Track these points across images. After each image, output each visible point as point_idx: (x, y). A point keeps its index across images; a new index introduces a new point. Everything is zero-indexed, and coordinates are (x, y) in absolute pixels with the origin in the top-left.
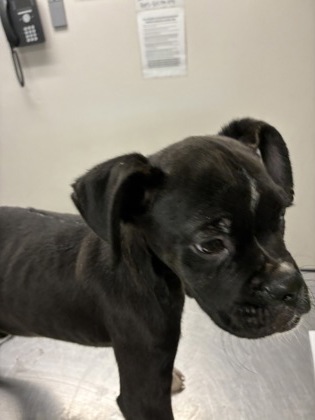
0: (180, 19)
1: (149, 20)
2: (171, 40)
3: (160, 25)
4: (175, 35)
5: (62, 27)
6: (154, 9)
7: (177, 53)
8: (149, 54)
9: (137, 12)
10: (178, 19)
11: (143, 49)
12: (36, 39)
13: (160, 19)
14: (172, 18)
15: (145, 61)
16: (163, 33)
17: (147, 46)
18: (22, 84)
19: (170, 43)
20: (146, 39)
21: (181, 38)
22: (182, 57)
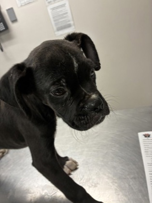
0: (67, 5)
1: (53, 9)
2: (65, 16)
3: (59, 10)
4: (67, 13)
5: (15, 20)
6: (55, 3)
7: (69, 21)
8: (56, 24)
9: (47, 6)
10: (66, 5)
11: (53, 23)
12: (4, 28)
13: (57, 7)
14: (63, 5)
15: (55, 28)
16: (61, 13)
17: (55, 21)
18: (2, 50)
19: (65, 17)
20: (54, 18)
21: (69, 14)
22: (72, 22)
